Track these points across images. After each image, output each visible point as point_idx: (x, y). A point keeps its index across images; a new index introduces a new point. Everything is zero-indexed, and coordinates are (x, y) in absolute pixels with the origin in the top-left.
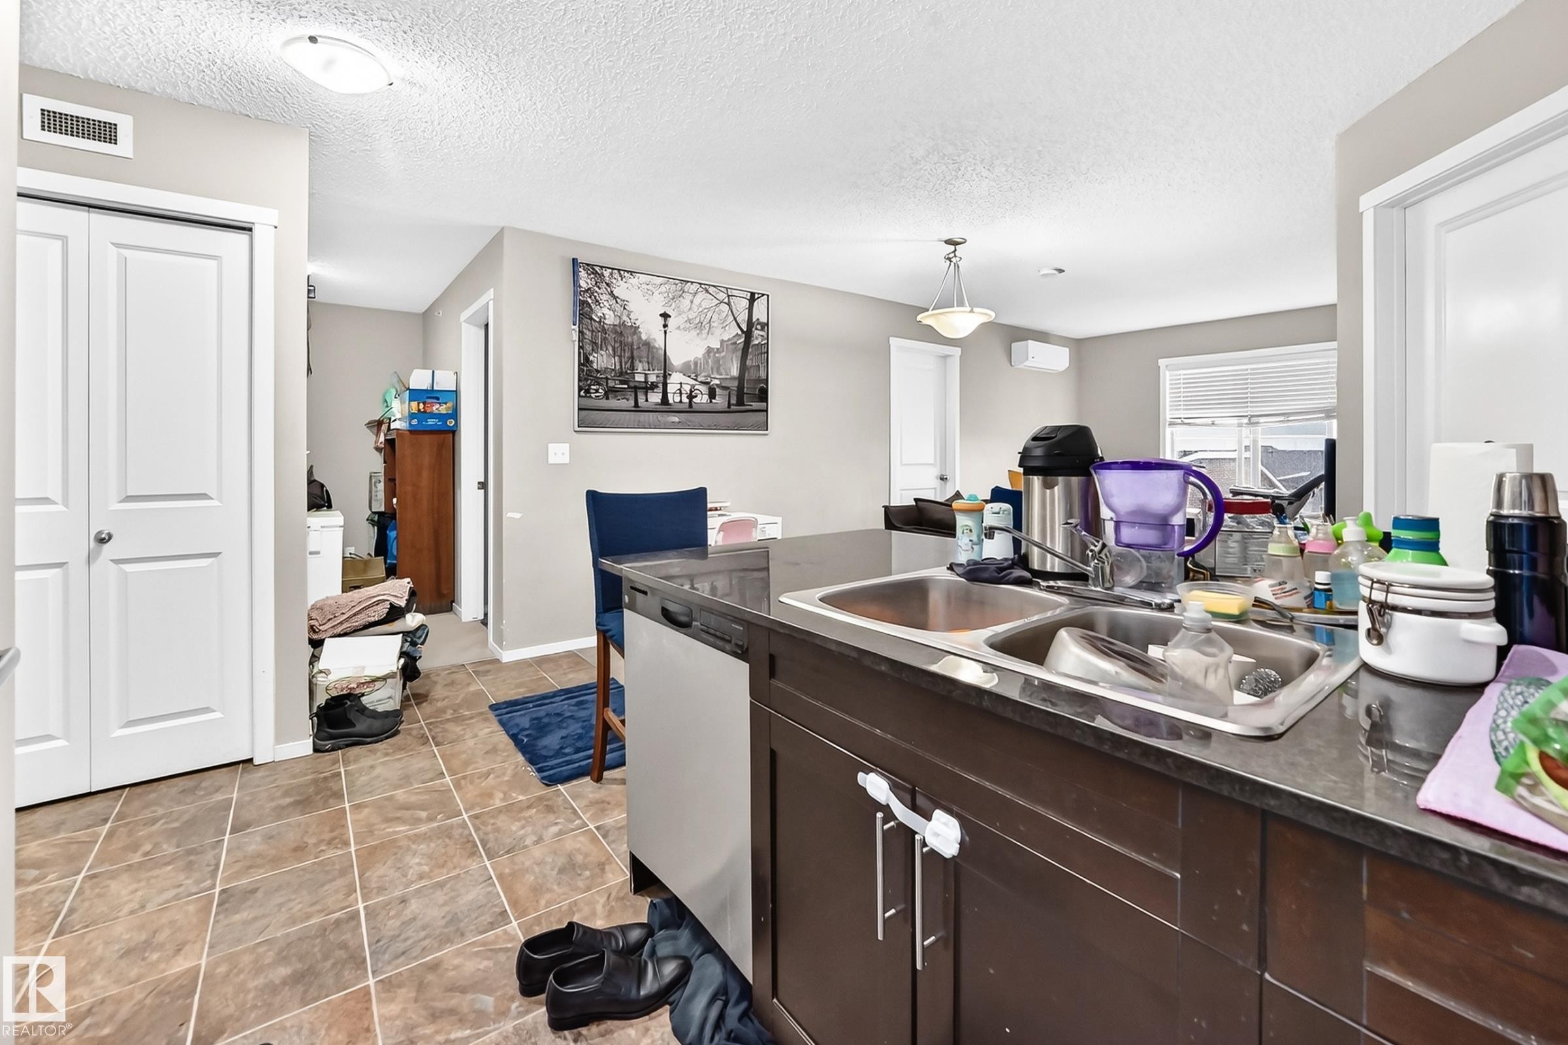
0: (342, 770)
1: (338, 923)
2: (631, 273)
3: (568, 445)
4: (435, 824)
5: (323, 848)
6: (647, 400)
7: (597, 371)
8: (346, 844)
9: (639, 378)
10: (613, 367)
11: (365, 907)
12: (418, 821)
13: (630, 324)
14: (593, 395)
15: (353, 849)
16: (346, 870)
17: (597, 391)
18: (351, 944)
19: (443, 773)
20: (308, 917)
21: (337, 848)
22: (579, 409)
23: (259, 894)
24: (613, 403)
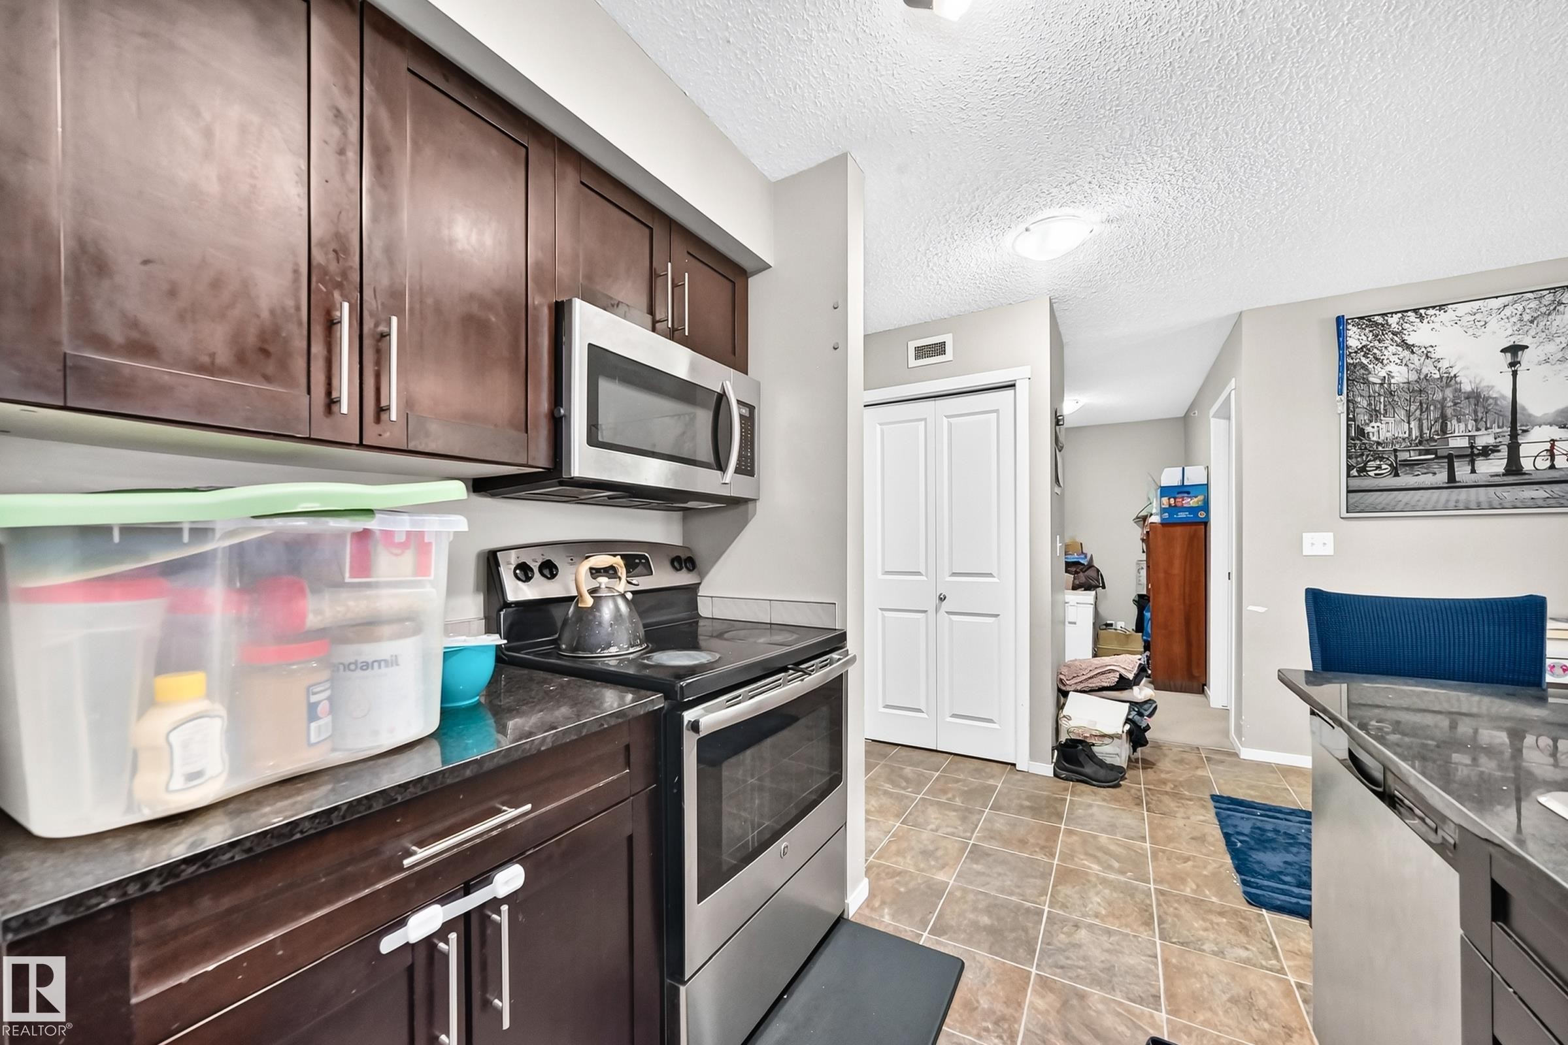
0: (1068, 798)
1: (1028, 910)
2: (1441, 307)
3: (1331, 534)
4: (1122, 878)
5: (1037, 850)
6: (1473, 471)
7: (1378, 443)
8: (1053, 855)
9: (1459, 443)
10: (1407, 435)
11: (1049, 912)
12: (1110, 868)
13: (1438, 376)
14: (1372, 474)
15: (1056, 862)
16: (1045, 876)
17: (1379, 467)
18: (1031, 931)
19: (1145, 838)
20: (1012, 894)
21: (1045, 855)
22: (1348, 492)
23: (991, 859)
24: (1405, 480)
